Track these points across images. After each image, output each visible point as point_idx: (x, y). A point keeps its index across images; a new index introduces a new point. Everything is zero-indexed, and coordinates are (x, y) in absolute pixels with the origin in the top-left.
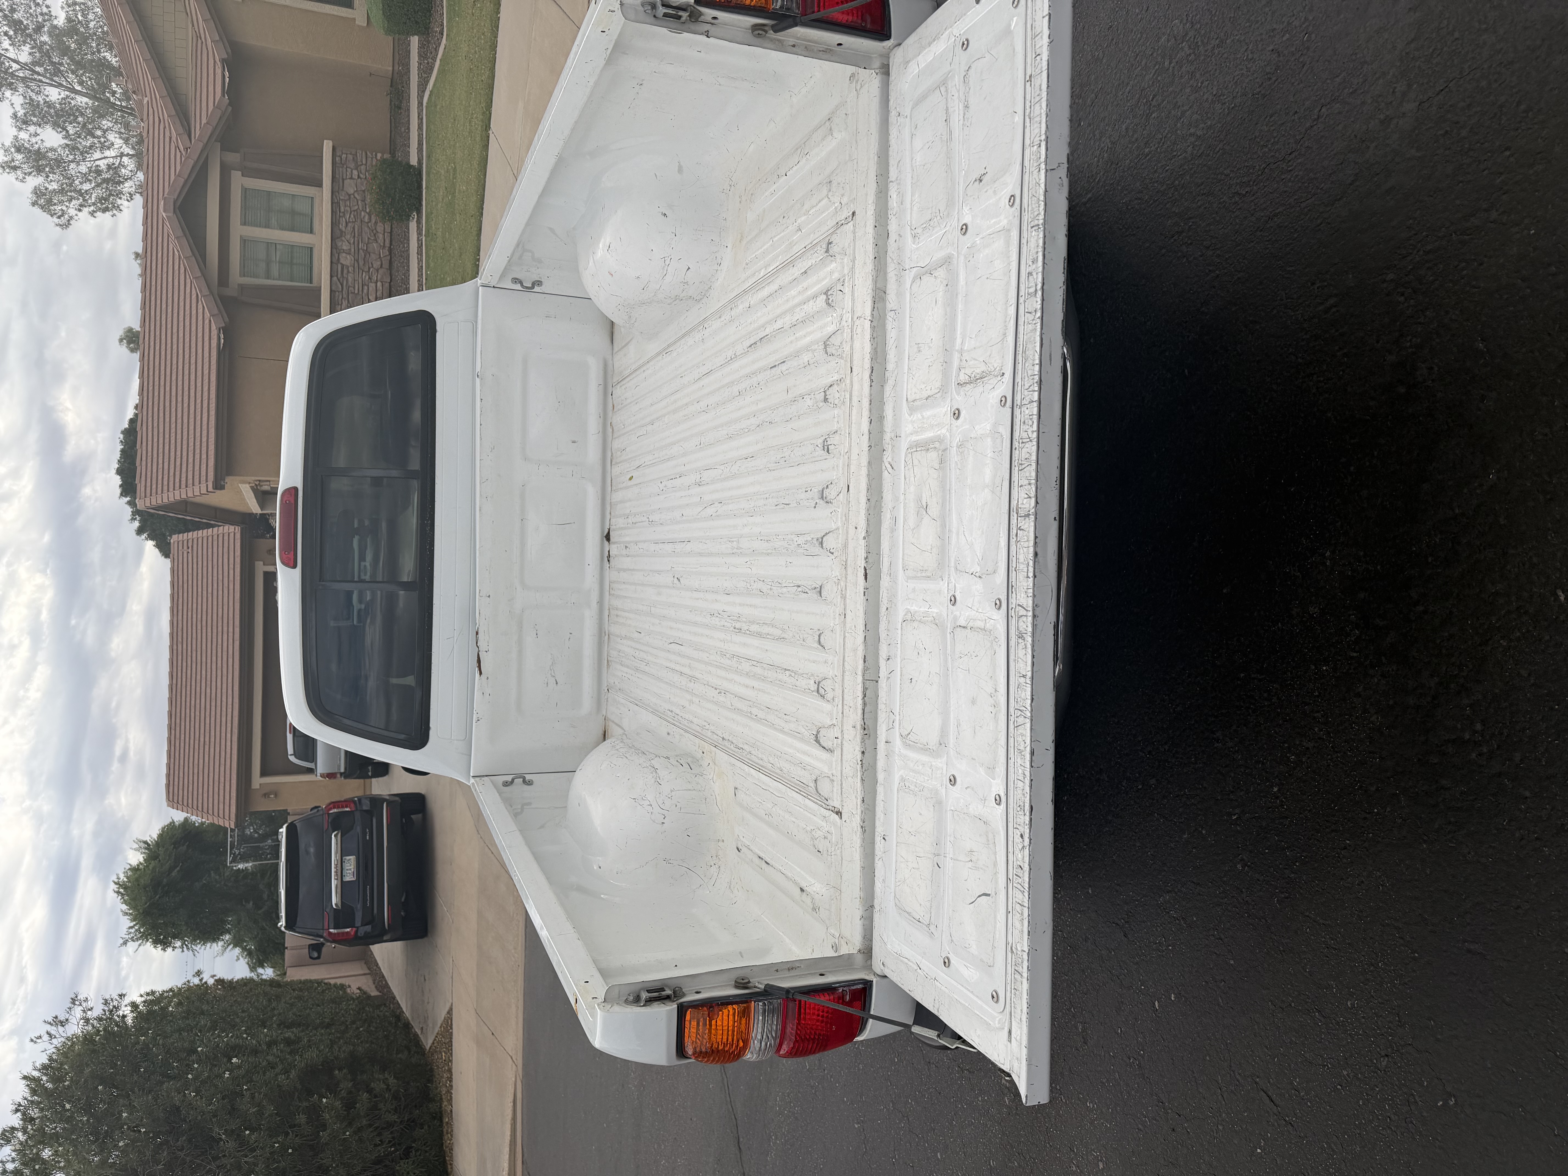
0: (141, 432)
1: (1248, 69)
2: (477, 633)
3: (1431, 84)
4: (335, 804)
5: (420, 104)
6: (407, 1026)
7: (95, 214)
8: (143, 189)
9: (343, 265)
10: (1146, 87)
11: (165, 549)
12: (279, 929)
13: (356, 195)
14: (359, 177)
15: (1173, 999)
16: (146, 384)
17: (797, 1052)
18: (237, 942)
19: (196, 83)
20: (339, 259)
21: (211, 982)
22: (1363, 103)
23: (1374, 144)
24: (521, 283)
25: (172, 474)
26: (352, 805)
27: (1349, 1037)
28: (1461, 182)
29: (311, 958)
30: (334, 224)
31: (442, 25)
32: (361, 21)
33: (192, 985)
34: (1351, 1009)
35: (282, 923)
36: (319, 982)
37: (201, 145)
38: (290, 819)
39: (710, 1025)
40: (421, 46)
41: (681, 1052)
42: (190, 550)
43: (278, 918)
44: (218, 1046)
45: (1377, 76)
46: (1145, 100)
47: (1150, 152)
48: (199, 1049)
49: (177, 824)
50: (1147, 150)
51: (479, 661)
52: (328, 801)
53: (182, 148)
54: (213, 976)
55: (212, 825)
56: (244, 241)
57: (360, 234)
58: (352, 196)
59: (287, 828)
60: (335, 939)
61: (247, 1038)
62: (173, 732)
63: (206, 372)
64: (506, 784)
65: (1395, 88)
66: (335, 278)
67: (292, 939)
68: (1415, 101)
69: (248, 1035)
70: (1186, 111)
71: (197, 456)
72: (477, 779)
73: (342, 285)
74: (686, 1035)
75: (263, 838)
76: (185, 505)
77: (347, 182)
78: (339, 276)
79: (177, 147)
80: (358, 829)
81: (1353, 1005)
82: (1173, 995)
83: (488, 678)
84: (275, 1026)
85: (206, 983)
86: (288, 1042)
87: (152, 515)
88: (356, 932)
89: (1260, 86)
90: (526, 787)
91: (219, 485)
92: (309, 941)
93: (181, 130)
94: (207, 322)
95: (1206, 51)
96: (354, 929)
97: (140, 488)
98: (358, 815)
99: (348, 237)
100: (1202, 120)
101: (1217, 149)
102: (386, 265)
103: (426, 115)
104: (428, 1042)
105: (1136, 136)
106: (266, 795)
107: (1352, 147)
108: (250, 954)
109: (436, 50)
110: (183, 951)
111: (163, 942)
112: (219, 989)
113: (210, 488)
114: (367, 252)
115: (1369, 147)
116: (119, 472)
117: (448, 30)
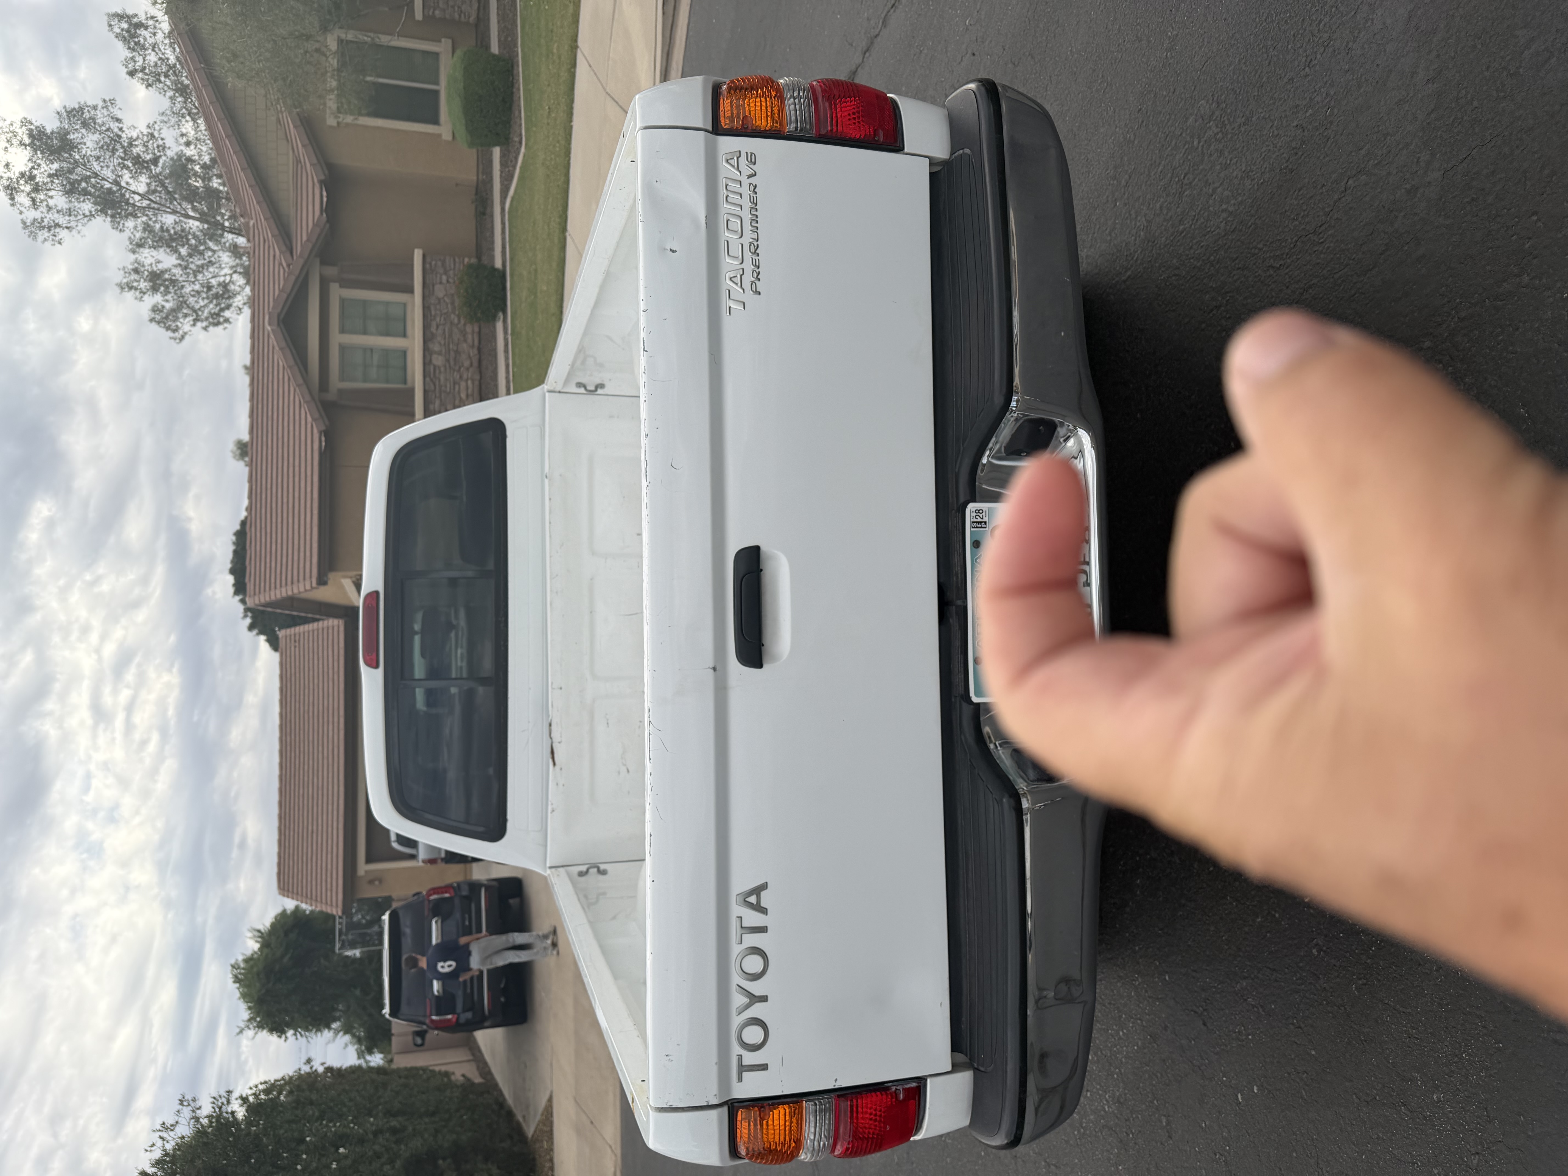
0: (250, 533)
1: (1275, 146)
2: (550, 725)
3: (1454, 153)
4: (435, 891)
5: (503, 209)
6: (510, 1114)
7: (208, 329)
8: (252, 302)
9: (435, 367)
10: (1177, 166)
11: (274, 644)
12: (383, 1016)
13: (446, 299)
14: (448, 281)
15: (1256, 1091)
16: (254, 487)
17: (851, 1152)
18: (347, 1029)
19: (297, 204)
20: (431, 360)
21: (321, 1069)
22: (1389, 174)
23: (1402, 214)
24: (585, 387)
25: (278, 572)
26: (452, 891)
27: (1437, 1133)
28: (1491, 248)
29: (416, 1045)
30: (426, 327)
31: (521, 135)
32: (447, 136)
33: (302, 1072)
34: (1437, 1103)
35: (386, 1011)
36: (424, 1069)
37: (301, 261)
38: (395, 905)
39: (762, 1125)
40: (503, 156)
41: (734, 1152)
42: (297, 644)
43: (382, 1007)
44: (326, 1135)
45: (1400, 146)
46: (1177, 179)
47: (1185, 229)
48: (308, 1139)
49: (289, 912)
50: (1181, 227)
51: (552, 752)
52: (430, 886)
53: (284, 264)
54: (323, 1064)
55: (321, 912)
56: (343, 348)
57: (450, 335)
58: (442, 301)
59: (390, 915)
60: (437, 1026)
61: (353, 1127)
62: (283, 821)
63: (309, 473)
64: (581, 874)
65: (1419, 158)
66: (428, 379)
67: (399, 1026)
68: (1439, 170)
69: (355, 1125)
70: (1216, 188)
71: (302, 554)
72: (553, 870)
73: (435, 385)
74: (738, 1135)
75: (370, 924)
76: (291, 602)
77: (437, 287)
78: (432, 376)
79: (280, 264)
80: (457, 915)
81: (1438, 1098)
82: (1255, 1088)
83: (561, 769)
84: (381, 1114)
85: (316, 1071)
86: (394, 1131)
87: (263, 612)
88: (458, 1019)
89: (1287, 161)
90: (601, 877)
91: (322, 581)
92: (415, 1028)
93: (284, 248)
94: (309, 426)
95: (1233, 129)
96: (456, 1016)
97: (250, 587)
98: (457, 901)
99: (439, 338)
100: (1233, 196)
101: (1250, 224)
102: (475, 364)
103: (509, 220)
104: (530, 1131)
105: (1170, 214)
106: (371, 882)
107: (1381, 217)
108: (359, 1041)
109: (516, 158)
110: (297, 1039)
111: (278, 1028)
112: (329, 1077)
113: (314, 585)
114: (457, 352)
115: (1397, 217)
116: (232, 571)
117: (527, 140)
